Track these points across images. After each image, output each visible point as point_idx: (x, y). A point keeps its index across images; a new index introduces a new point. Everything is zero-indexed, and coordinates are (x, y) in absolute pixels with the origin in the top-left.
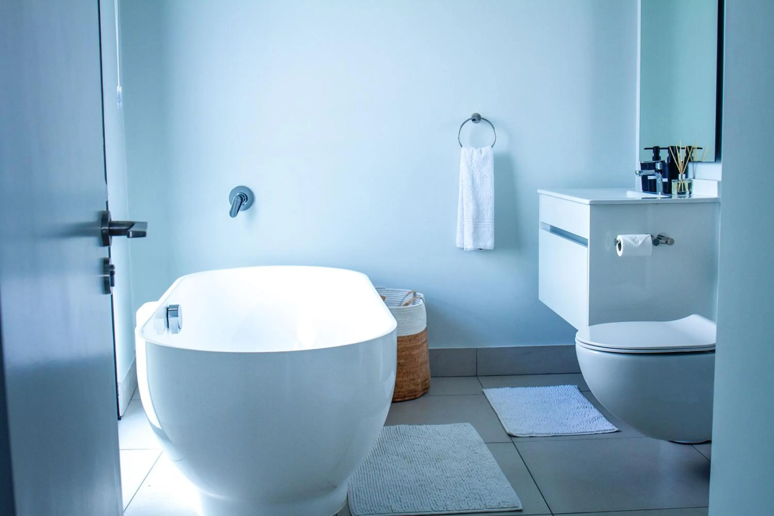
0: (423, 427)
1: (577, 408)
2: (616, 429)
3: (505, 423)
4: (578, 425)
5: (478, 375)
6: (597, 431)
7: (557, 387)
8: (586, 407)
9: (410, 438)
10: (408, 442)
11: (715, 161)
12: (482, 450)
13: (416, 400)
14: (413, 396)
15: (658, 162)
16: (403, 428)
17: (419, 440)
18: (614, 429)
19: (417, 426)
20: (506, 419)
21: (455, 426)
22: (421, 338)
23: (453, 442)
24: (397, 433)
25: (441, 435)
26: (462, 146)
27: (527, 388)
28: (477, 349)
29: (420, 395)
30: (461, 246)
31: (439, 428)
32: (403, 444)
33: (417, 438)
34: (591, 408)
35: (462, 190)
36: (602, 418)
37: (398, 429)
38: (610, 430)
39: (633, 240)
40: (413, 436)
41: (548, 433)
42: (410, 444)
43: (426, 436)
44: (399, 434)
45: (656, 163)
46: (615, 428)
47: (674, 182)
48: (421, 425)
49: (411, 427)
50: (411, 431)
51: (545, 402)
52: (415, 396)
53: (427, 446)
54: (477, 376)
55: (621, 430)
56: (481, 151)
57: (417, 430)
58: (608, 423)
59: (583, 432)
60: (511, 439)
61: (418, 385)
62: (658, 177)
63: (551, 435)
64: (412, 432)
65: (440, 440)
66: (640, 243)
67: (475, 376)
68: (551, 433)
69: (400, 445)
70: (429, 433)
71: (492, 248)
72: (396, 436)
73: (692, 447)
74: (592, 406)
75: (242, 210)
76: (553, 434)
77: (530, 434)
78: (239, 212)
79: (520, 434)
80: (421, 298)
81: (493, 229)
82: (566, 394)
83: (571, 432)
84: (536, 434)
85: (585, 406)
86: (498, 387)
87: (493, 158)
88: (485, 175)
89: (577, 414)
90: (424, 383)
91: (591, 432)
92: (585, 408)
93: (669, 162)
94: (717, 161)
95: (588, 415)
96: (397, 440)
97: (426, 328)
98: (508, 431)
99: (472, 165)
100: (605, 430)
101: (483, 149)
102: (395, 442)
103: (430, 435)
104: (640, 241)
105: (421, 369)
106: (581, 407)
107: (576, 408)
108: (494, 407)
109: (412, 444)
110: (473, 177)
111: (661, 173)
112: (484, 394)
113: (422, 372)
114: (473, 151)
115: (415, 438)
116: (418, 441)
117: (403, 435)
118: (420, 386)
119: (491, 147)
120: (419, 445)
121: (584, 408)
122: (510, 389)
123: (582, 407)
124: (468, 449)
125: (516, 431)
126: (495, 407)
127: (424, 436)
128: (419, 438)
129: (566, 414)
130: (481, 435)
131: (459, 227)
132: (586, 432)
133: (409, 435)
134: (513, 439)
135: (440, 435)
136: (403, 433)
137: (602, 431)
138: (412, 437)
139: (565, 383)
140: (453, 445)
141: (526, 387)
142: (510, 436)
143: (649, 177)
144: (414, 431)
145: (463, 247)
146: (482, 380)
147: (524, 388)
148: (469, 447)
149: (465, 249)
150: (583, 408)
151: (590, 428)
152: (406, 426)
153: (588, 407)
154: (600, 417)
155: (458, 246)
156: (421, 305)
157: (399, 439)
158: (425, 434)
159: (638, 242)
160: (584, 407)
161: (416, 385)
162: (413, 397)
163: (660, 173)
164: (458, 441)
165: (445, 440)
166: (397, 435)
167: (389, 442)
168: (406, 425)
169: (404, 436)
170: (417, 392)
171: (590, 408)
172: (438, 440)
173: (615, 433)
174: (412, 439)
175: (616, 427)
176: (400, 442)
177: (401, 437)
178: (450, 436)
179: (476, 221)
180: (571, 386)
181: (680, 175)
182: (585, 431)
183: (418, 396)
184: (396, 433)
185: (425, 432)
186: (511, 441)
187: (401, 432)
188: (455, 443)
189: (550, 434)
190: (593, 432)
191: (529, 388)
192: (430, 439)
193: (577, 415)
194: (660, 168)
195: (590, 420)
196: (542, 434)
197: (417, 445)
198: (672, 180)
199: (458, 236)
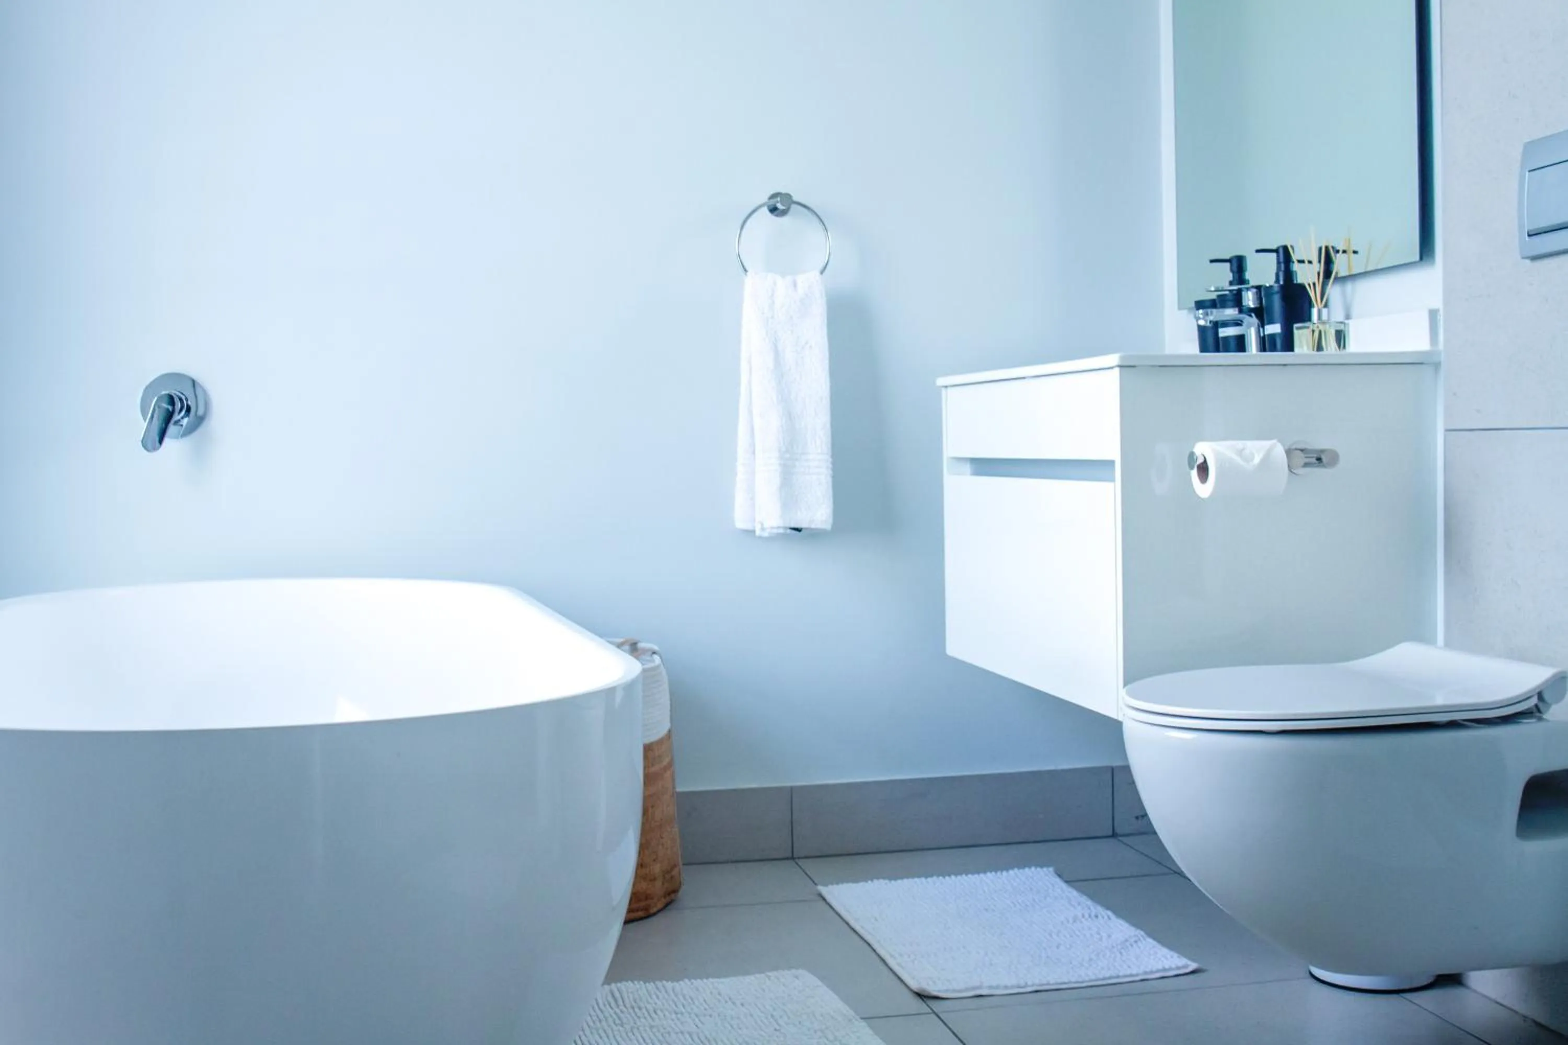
0: (685, 986)
1: (1074, 921)
2: (1193, 966)
3: (899, 964)
4: (1091, 960)
5: (795, 856)
6: (1146, 973)
7: (1005, 873)
8: (1097, 917)
9: (654, 1015)
10: (651, 1027)
11: (1421, 258)
12: (858, 1038)
13: (650, 920)
14: (642, 910)
15: (1248, 289)
16: (630, 990)
17: (678, 1019)
18: (1186, 966)
19: (669, 985)
20: (901, 955)
21: (769, 977)
22: (660, 756)
23: (776, 1021)
24: (618, 1006)
25: (738, 1003)
26: (746, 271)
27: (929, 879)
28: (792, 788)
29: (660, 906)
30: (748, 526)
31: (727, 985)
32: (637, 1034)
33: (674, 1016)
34: (1109, 918)
35: (750, 382)
36: (1145, 939)
37: (617, 995)
38: (1178, 968)
39: (1240, 452)
40: (662, 1010)
41: (1022, 983)
42: (659, 1031)
43: (698, 1007)
44: (622, 1007)
45: (1244, 293)
46: (1189, 962)
47: (1298, 328)
48: (678, 981)
49: (651, 986)
50: (654, 997)
51: (986, 910)
52: (646, 909)
53: (707, 1033)
54: (793, 858)
55: (1204, 968)
56: (795, 285)
57: (669, 995)
58: (1165, 951)
59: (1110, 978)
60: (928, 1006)
61: (655, 879)
62: (1249, 327)
63: (1029, 989)
64: (657, 1001)
65: (738, 1018)
66: (1257, 460)
67: (787, 859)
68: (1029, 983)
69: (630, 1034)
70: (705, 1001)
71: (828, 526)
72: (615, 1013)
73: (1402, 999)
74: (1110, 913)
75: (171, 437)
76: (1033, 985)
77: (974, 988)
78: (167, 440)
79: (947, 991)
80: (654, 653)
81: (830, 480)
82: (1031, 889)
83: (1080, 980)
84: (990, 987)
85: (1093, 914)
86: (856, 881)
87: (824, 299)
88: (807, 343)
89: (1077, 932)
90: (668, 876)
91: (1131, 975)
92: (1094, 918)
93: (1282, 283)
94: (1424, 258)
95: (1109, 936)
96: (618, 1022)
97: (670, 731)
98: (914, 985)
99: (772, 317)
100: (1164, 970)
101: (801, 279)
102: (615, 1028)
103: (708, 1005)
104: (1256, 456)
105: (662, 838)
106: (1083, 916)
107: (1071, 921)
108: (858, 928)
109: (662, 1030)
110: (776, 347)
111: (1257, 316)
112: (824, 899)
113: (663, 845)
114: (775, 283)
115: (667, 1013)
116: (678, 1023)
117: (633, 1008)
118: (658, 884)
119: (818, 273)
120: (682, 1033)
121: (1092, 919)
122: (886, 884)
123: (1087, 916)
124: (820, 1038)
125: (934, 982)
126: (862, 927)
127: (692, 1009)
128: (679, 1016)
129: (1051, 935)
130: (846, 1000)
131: (741, 477)
132: (1118, 977)
133: (649, 1007)
134: (935, 1005)
135: (734, 1003)
136: (634, 1004)
137: (1158, 971)
138: (659, 1012)
139: (1022, 864)
140: (778, 1028)
141: (926, 877)
142: (922, 996)
143: (1224, 332)
144: (661, 997)
145: (754, 527)
146: (807, 864)
147: (923, 879)
148: (822, 1031)
149: (758, 533)
150: (1089, 919)
151: (1125, 966)
152: (638, 986)
153: (1100, 917)
154: (1142, 939)
155: (741, 523)
156: (658, 667)
157: (625, 1020)
158: (694, 1003)
159: (1252, 460)
160: (1090, 916)
161: (651, 880)
162: (641, 914)
163: (1253, 315)
164: (789, 1018)
165: (751, 1015)
166: (618, 1011)
167: (597, 1030)
168: (636, 982)
169: (637, 1010)
170: (652, 898)
171: (1106, 917)
172: (732, 1018)
173: (1192, 977)
174: (660, 1019)
175: (1194, 960)
176: (628, 1027)
177: (630, 1014)
178: (764, 1007)
179: (788, 456)
180: (1039, 869)
181: (1315, 312)
182: (1114, 975)
183: (655, 910)
184: (613, 1004)
185: (692, 1000)
186: (929, 1010)
187: (627, 1001)
188: (781, 1022)
189: (1026, 986)
190: (1137, 975)
191: (935, 878)
192: (711, 1016)
193: (1078, 936)
194: (1254, 304)
195: (1119, 947)
196: (1006, 987)
197: (677, 1033)
198: (1296, 326)
199: (740, 500)
